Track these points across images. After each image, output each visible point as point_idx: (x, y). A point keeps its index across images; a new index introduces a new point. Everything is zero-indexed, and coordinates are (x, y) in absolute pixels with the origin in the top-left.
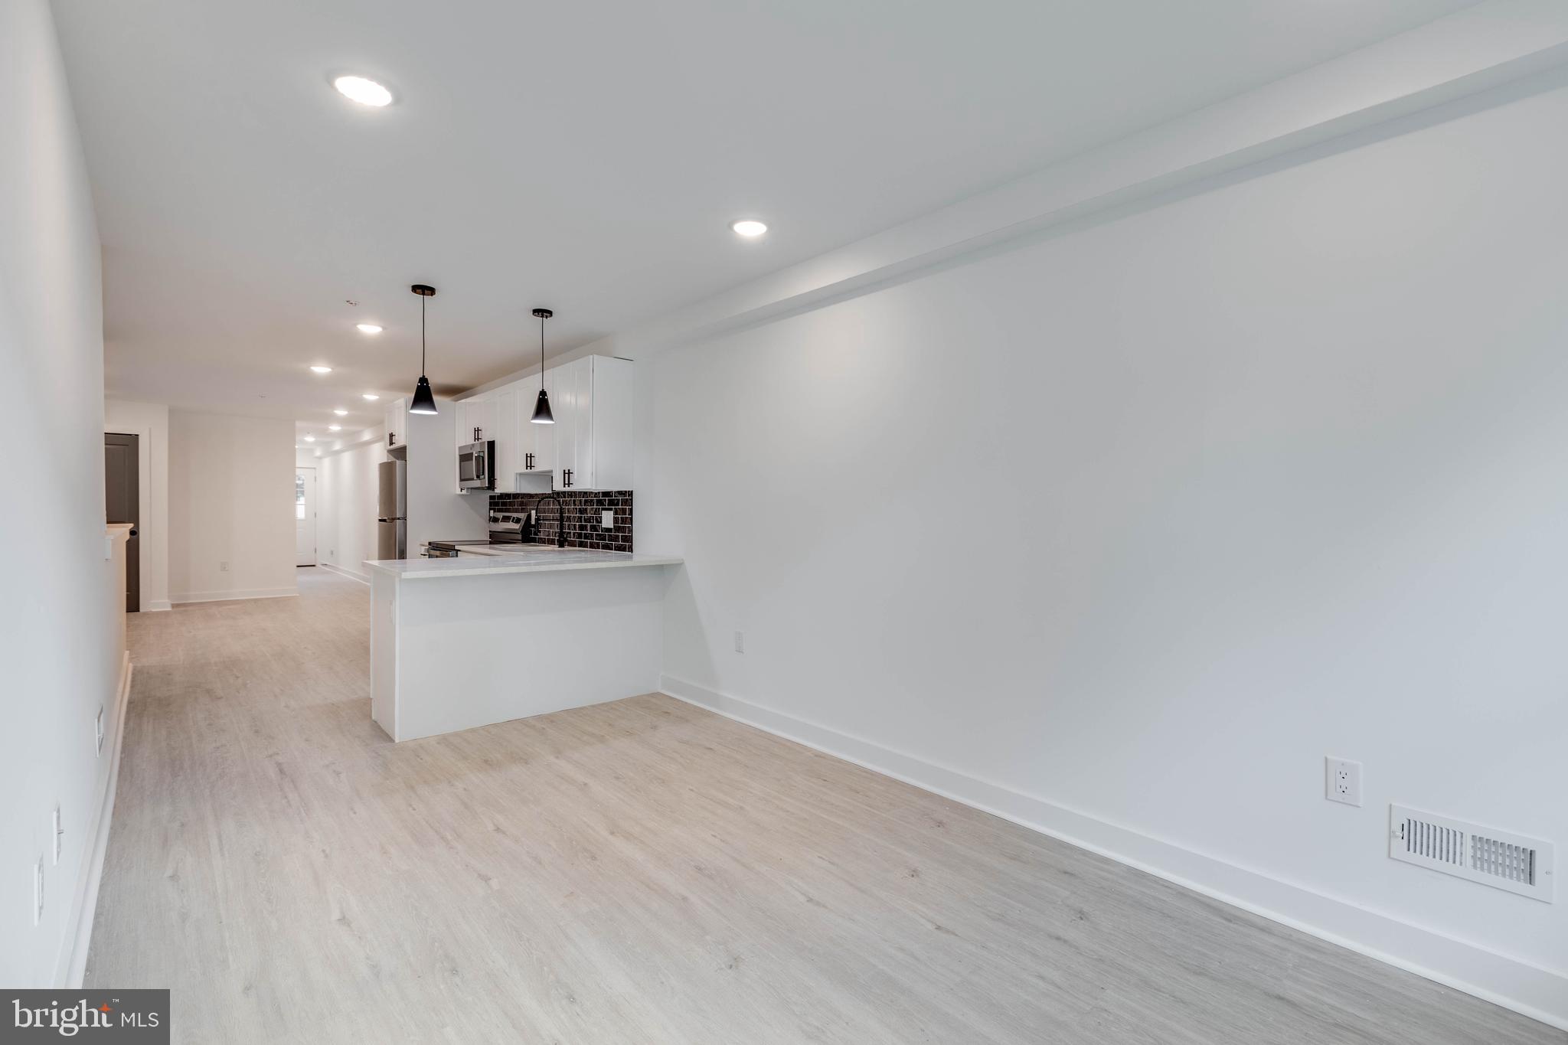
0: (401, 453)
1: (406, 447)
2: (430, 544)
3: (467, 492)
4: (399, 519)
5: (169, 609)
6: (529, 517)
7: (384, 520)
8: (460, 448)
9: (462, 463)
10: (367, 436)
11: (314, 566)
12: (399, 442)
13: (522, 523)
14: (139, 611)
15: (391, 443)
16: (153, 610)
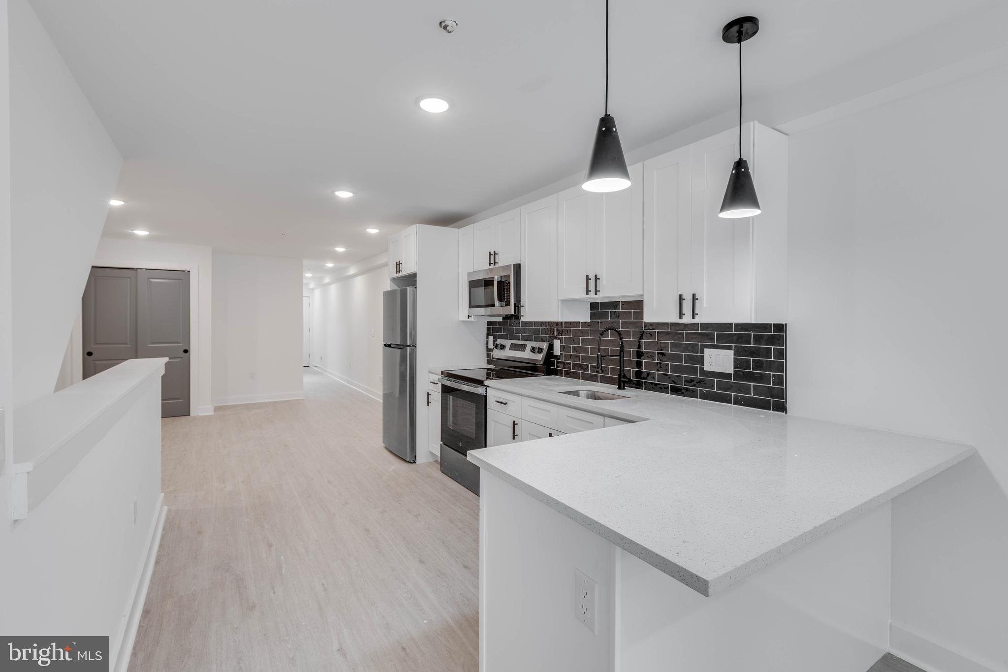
0: (411, 279)
1: (416, 273)
2: (442, 373)
3: (475, 318)
4: (409, 346)
5: (212, 413)
6: (551, 347)
7: (389, 346)
8: (469, 274)
9: (472, 289)
10: (352, 271)
11: (308, 366)
12: (406, 270)
13: (545, 352)
14: (190, 415)
15: (398, 271)
16: (200, 415)
